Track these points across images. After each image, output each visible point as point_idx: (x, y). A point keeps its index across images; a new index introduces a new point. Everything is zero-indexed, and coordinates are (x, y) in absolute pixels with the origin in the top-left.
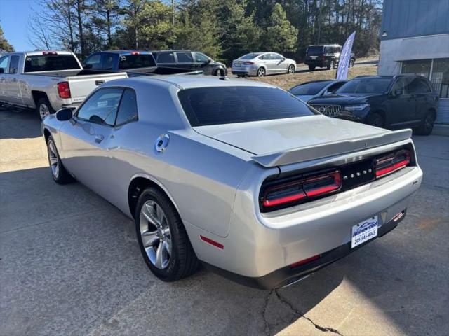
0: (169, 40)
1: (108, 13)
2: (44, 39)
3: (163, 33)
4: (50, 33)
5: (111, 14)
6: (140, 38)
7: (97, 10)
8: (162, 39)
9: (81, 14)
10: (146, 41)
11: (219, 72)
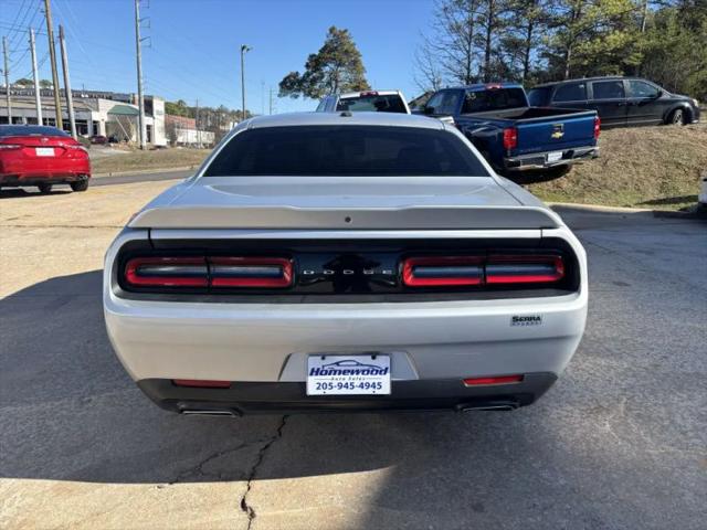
0: (626, 61)
1: (530, 28)
2: (431, 77)
3: (616, 50)
4: (441, 67)
5: (535, 29)
6: (574, 62)
7: (515, 25)
8: (614, 61)
9: (493, 36)
10: (583, 66)
11: (679, 113)
